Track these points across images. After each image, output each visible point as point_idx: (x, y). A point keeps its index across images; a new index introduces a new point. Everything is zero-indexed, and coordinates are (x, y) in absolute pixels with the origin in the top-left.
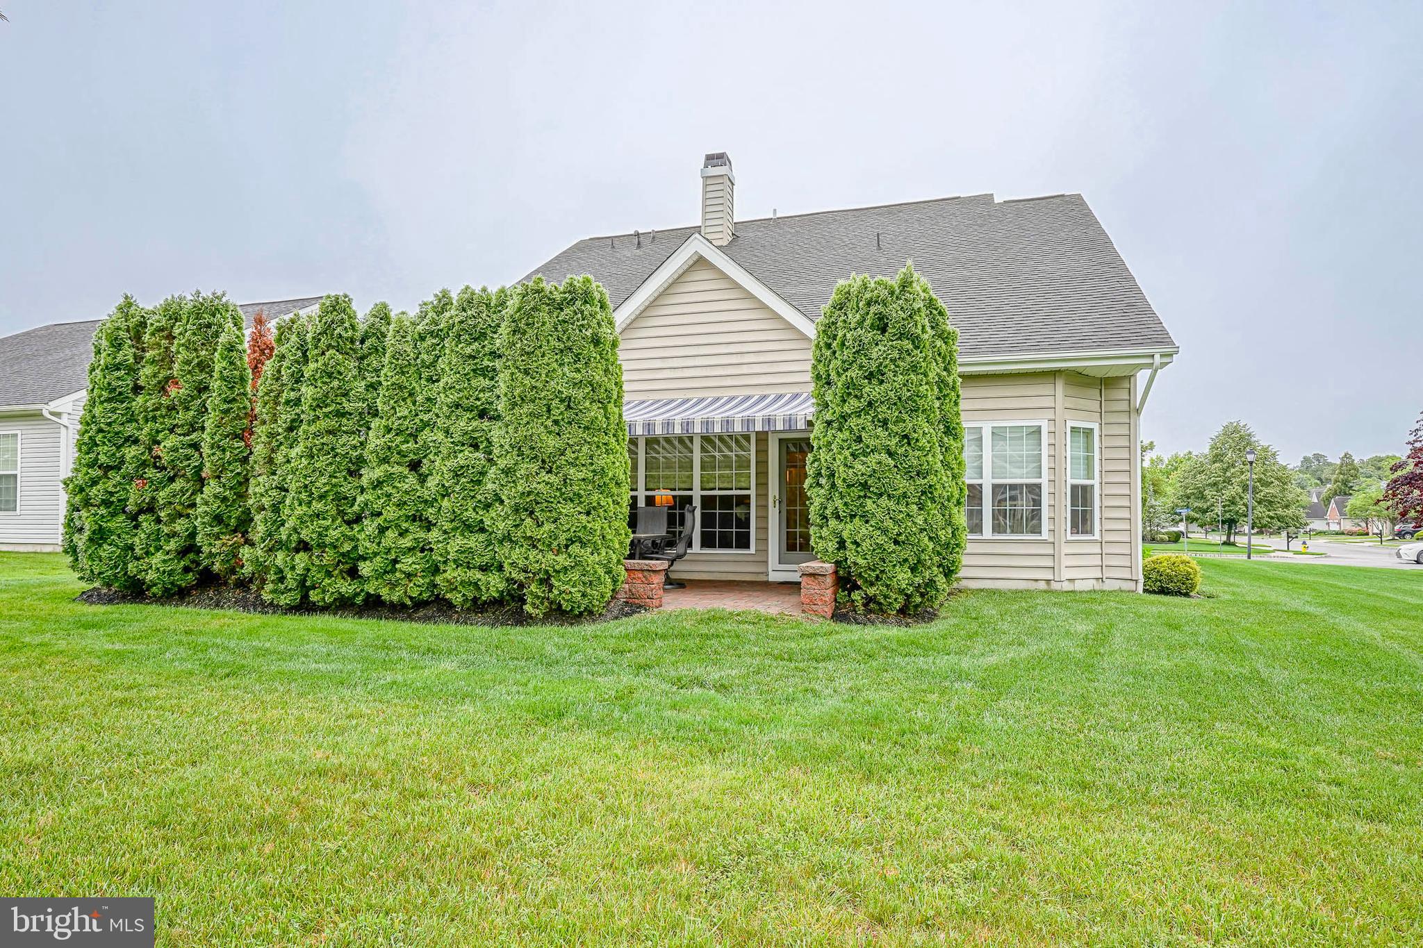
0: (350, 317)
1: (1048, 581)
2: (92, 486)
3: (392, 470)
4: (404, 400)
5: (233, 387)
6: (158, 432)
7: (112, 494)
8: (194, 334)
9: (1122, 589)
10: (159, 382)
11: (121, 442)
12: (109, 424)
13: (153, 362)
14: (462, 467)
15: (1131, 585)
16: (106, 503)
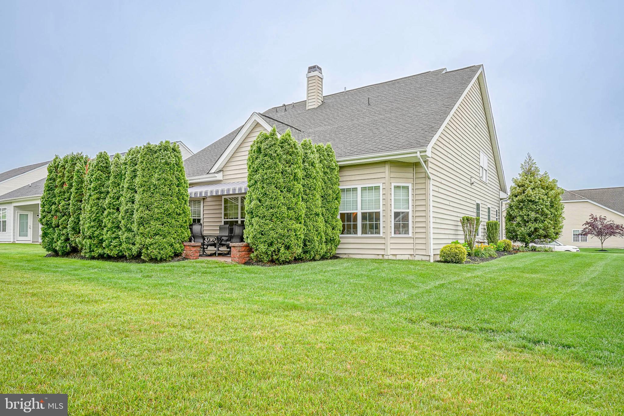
0: (105, 159)
1: (383, 255)
2: (43, 218)
3: (111, 211)
4: (116, 187)
5: (79, 184)
6: (60, 200)
7: (48, 221)
8: (70, 167)
9: (423, 260)
10: (62, 184)
11: (51, 204)
12: (48, 198)
13: (60, 177)
14: (128, 210)
15: (428, 258)
16: (47, 224)
